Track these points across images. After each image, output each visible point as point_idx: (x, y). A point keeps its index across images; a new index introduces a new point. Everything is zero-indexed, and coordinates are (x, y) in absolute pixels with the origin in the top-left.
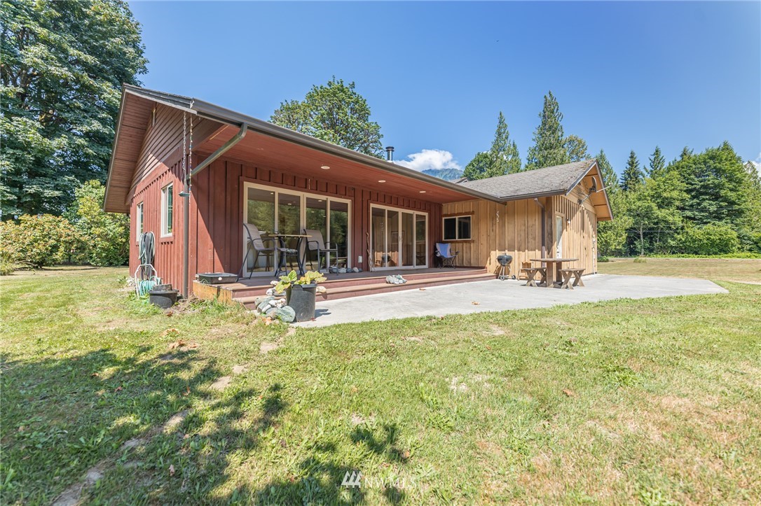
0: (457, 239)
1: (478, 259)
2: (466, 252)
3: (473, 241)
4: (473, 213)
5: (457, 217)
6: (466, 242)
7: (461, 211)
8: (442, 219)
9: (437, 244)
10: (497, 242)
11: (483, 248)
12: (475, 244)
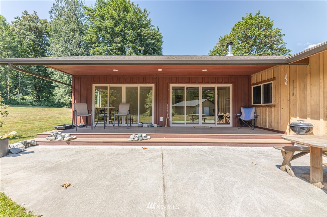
0: (261, 104)
1: (278, 123)
2: (269, 116)
3: (274, 106)
4: (274, 79)
5: (261, 85)
6: (268, 106)
7: (264, 79)
8: (251, 88)
9: (242, 108)
10: (297, 107)
11: (285, 112)
12: (276, 108)
